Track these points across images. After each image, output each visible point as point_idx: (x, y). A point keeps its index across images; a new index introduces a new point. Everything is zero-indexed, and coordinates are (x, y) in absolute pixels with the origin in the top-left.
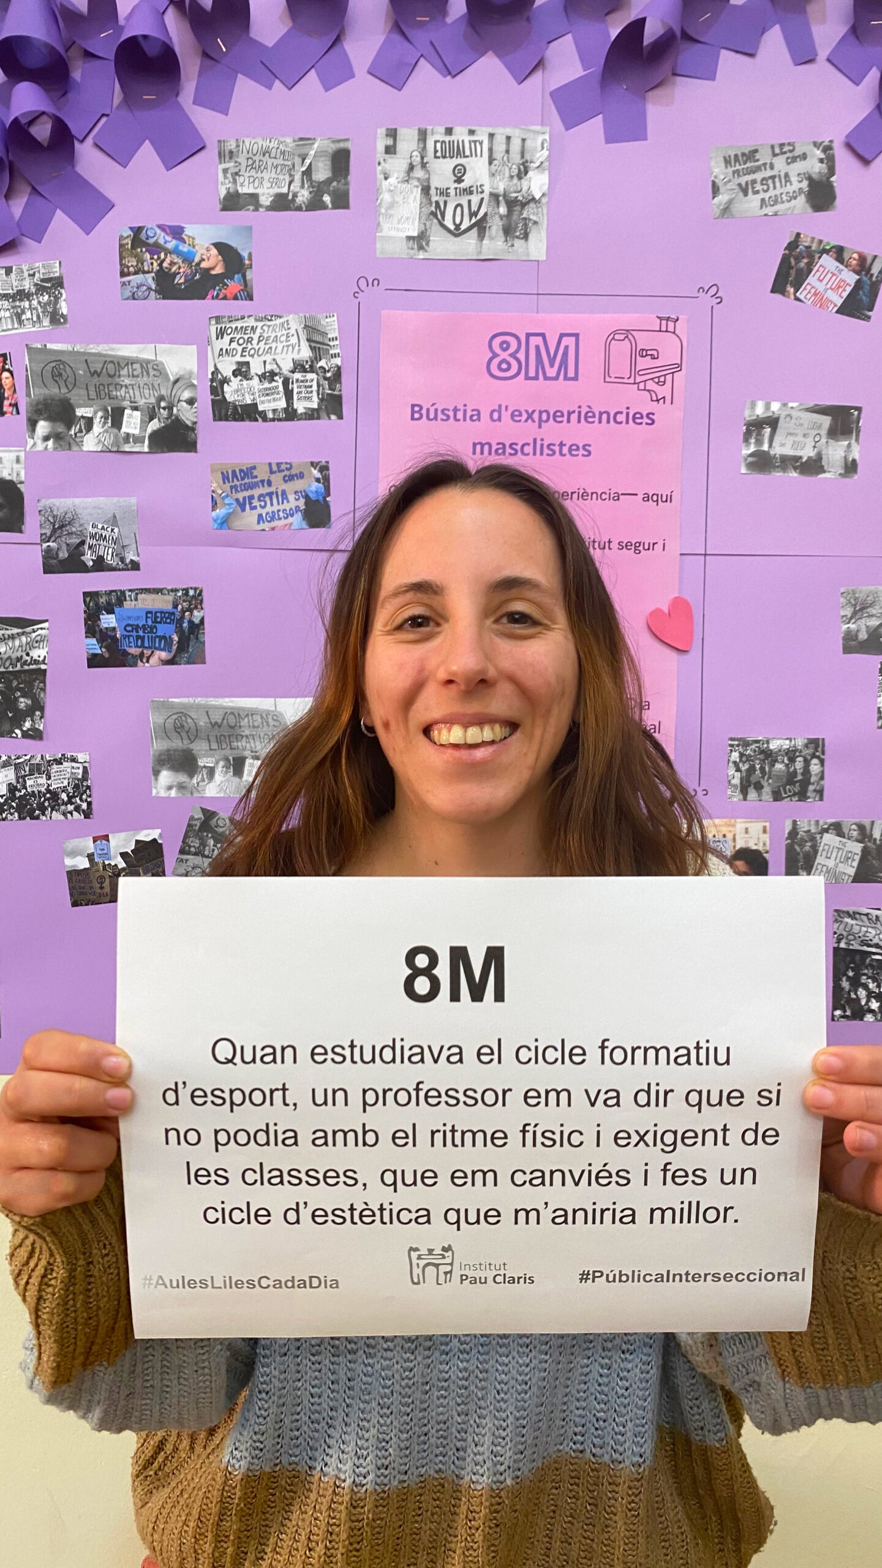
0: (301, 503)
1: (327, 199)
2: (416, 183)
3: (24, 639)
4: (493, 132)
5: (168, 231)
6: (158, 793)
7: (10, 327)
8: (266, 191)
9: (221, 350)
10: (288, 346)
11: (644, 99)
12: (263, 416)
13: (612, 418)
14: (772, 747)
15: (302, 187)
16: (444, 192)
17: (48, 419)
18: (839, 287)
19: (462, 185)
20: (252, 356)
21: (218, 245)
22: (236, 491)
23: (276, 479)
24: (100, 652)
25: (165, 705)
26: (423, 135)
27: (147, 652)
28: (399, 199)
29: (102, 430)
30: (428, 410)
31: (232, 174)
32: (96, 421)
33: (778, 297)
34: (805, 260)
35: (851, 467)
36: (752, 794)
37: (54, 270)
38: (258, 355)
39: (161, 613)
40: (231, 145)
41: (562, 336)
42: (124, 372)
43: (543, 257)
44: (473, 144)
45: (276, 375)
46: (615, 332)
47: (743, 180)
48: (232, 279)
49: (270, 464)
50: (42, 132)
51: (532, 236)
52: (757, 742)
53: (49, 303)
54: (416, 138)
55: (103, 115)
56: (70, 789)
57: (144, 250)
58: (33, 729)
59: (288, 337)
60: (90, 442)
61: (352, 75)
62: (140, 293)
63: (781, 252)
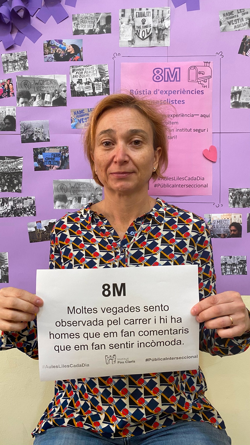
1: (104, 30)
2: (131, 25)
3: (16, 163)
4: (153, 9)
5: (58, 41)
6: (55, 208)
7: (12, 71)
8: (86, 29)
9: (74, 76)
10: (93, 74)
12: (86, 95)
13: (191, 92)
14: (242, 191)
15: (97, 27)
16: (139, 27)
17: (23, 97)
19: (144, 25)
21: (72, 45)
24: (38, 166)
25: (58, 182)
26: (133, 11)
27: (52, 166)
28: (126, 30)
29: (39, 100)
30: (135, 91)
31: (76, 24)
32: (37, 98)
33: (240, 55)
34: (249, 44)
36: (236, 206)
37: (25, 54)
38: (85, 77)
39: (56, 154)
40: (76, 16)
41: (175, 68)
42: (45, 83)
43: (169, 45)
44: (147, 13)
45: (90, 83)
46: (191, 67)
47: (229, 20)
48: (77, 55)
49: (88, 109)
50: (21, 14)
52: (238, 189)
53: (23, 63)
54: (131, 12)
55: (39, 9)
56: (29, 207)
57: (51, 47)
58: (18, 189)
59: (93, 71)
60: (35, 104)
62: (50, 60)
63: (241, 41)
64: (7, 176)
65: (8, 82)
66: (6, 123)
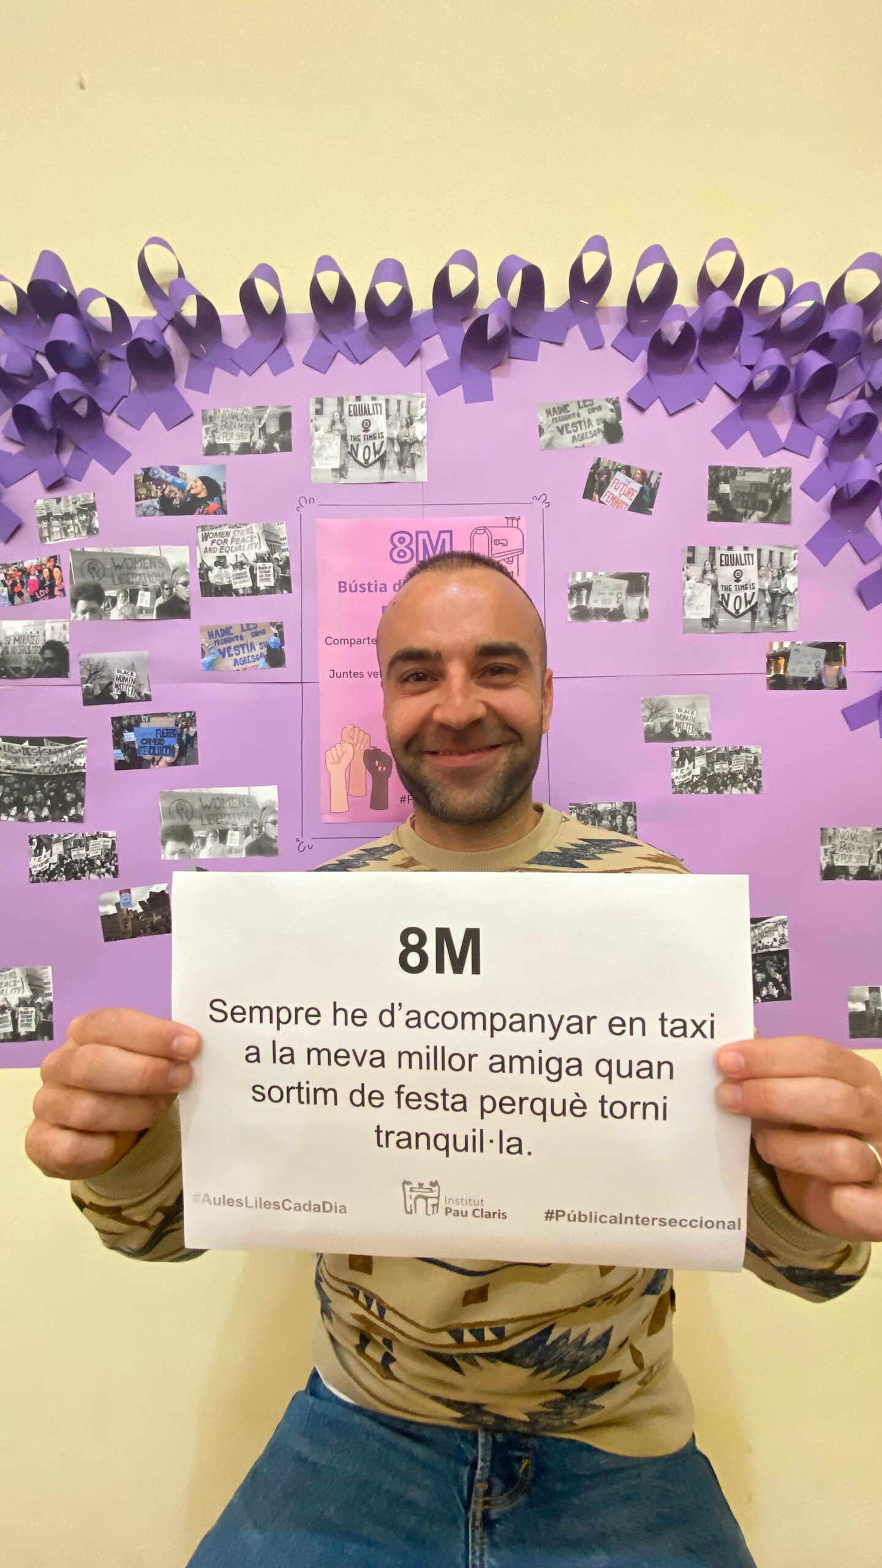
0: (265, 651)
1: (276, 445)
2: (337, 433)
3: (70, 752)
5: (167, 469)
6: (165, 857)
7: (59, 537)
8: (235, 441)
9: (206, 548)
10: (252, 545)
11: (490, 374)
12: (236, 592)
14: (600, 809)
15: (260, 438)
16: (356, 438)
17: (88, 598)
18: (630, 493)
19: (369, 433)
20: (227, 552)
21: (202, 479)
22: (218, 644)
23: (246, 635)
24: (123, 759)
25: (172, 795)
26: (341, 402)
27: (157, 758)
28: (326, 443)
29: (123, 605)
30: (350, 585)
31: (211, 432)
32: (119, 599)
33: (588, 501)
34: (605, 476)
35: (643, 614)
37: (90, 499)
39: (167, 729)
40: (211, 413)
41: (441, 532)
42: (138, 565)
43: (425, 479)
45: (244, 564)
46: (477, 529)
47: (560, 424)
48: (212, 500)
49: (242, 625)
50: (82, 409)
51: (418, 466)
52: (589, 805)
53: (86, 520)
54: (336, 403)
55: (124, 396)
56: (103, 857)
57: (151, 483)
58: (77, 815)
59: (252, 538)
60: (115, 614)
61: (291, 365)
62: (149, 512)
63: (587, 471)
64: (50, 784)
65: (50, 565)
66: (45, 660)
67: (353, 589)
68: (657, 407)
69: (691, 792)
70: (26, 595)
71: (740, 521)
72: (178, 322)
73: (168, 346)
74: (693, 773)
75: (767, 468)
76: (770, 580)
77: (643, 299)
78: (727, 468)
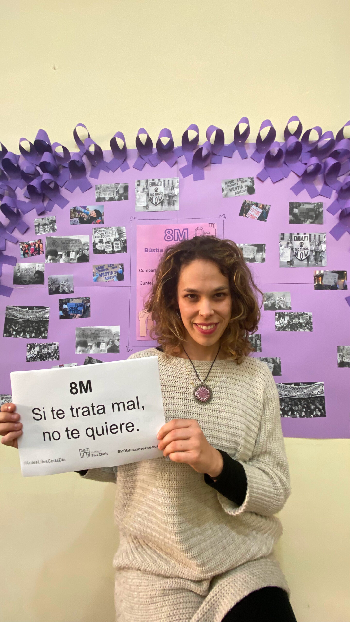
0: (116, 274)
1: (123, 198)
2: (145, 193)
3: (43, 312)
4: (164, 179)
6: (77, 353)
7: (42, 233)
8: (107, 197)
9: (96, 236)
10: (113, 235)
11: (203, 170)
12: (106, 252)
15: (116, 195)
16: (152, 195)
17: (51, 255)
19: (157, 193)
21: (95, 210)
23: (110, 268)
24: (62, 315)
25: (80, 329)
26: (147, 181)
27: (75, 315)
28: (141, 197)
29: (65, 257)
30: (149, 250)
31: (99, 193)
32: (63, 255)
33: (241, 216)
34: (248, 207)
35: (263, 260)
37: (54, 218)
39: (79, 304)
40: (99, 186)
41: (184, 229)
42: (71, 243)
43: (178, 209)
45: (110, 242)
46: (197, 228)
47: (230, 188)
48: (98, 218)
50: (52, 186)
51: (176, 204)
53: (52, 226)
54: (145, 182)
55: (67, 181)
56: (54, 352)
58: (45, 336)
59: (113, 232)
60: (61, 261)
61: (129, 168)
62: (75, 223)
63: (241, 205)
64: (35, 324)
65: (38, 242)
66: (36, 278)
67: (150, 251)
68: (269, 180)
69: (283, 330)
70: (30, 254)
71: (302, 223)
72: (88, 154)
73: (84, 162)
74: (284, 323)
75: (313, 202)
76: (315, 246)
77: (263, 139)
78: (297, 203)
